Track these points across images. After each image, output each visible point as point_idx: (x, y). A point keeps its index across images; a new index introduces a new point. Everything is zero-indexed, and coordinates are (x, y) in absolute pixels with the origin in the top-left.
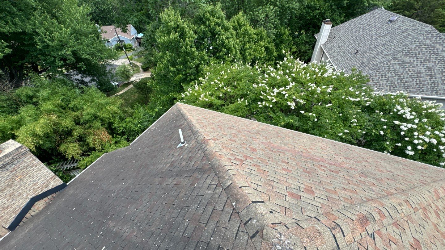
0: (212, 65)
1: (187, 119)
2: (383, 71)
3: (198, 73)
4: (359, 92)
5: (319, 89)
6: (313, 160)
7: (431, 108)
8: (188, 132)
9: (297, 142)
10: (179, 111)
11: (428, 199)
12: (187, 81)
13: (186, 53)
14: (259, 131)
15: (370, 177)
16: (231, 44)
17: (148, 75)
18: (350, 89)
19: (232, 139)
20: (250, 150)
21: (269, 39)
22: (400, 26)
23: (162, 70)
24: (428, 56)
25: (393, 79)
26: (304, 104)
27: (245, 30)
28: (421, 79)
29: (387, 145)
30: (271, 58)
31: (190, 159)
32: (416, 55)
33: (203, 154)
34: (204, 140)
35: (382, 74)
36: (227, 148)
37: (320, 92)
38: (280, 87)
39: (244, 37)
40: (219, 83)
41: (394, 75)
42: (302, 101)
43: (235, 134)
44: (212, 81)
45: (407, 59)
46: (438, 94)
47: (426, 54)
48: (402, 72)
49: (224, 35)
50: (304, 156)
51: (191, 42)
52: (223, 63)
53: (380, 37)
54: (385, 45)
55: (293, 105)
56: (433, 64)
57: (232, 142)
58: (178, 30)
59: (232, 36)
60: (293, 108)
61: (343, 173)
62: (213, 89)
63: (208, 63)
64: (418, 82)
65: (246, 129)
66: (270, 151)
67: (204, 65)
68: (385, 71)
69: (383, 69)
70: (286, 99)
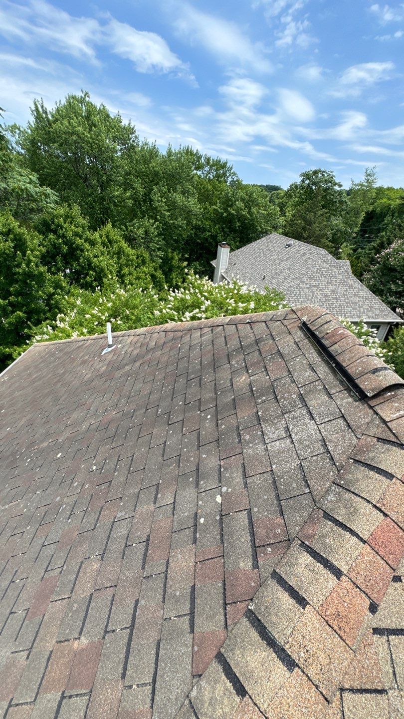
16: (104, 264)
21: (155, 264)
22: (298, 250)
24: (329, 279)
27: (120, 249)
28: (329, 302)
32: (319, 278)
35: (295, 299)
39: (119, 258)
41: (306, 300)
45: (313, 283)
47: (327, 277)
49: (89, 252)
53: (282, 261)
54: (289, 269)
56: (335, 287)
59: (103, 255)
64: (328, 306)
68: (297, 295)
69: (295, 293)
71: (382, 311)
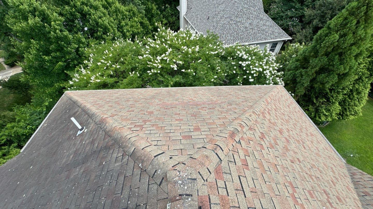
0: (93, 46)
1: (81, 105)
2: (227, 29)
3: (80, 57)
4: (216, 47)
5: (190, 50)
6: (197, 105)
7: (255, 49)
8: (84, 117)
9: (185, 95)
10: (70, 99)
11: (263, 106)
12: (70, 67)
13: (58, 39)
14: (154, 96)
15: (233, 104)
16: (106, 22)
17: (17, 70)
18: (210, 45)
19: (130, 109)
20: (148, 114)
21: (141, 15)
23: (33, 62)
24: (248, 16)
25: (233, 34)
26: (183, 64)
27: (116, 8)
28: (248, 32)
29: (238, 79)
30: (148, 31)
31: (93, 142)
32: (242, 16)
33: (104, 133)
34: (102, 120)
35: (227, 32)
36: (127, 119)
37: (191, 52)
38: (161, 55)
39: (117, 15)
40: (106, 62)
41: (234, 32)
42: (181, 62)
43: (133, 105)
44: (99, 62)
45: (238, 20)
46: (258, 40)
47: (247, 14)
48: (237, 29)
49: (95, 15)
50: (191, 105)
51: (59, 25)
52: (103, 42)
53: (219, 5)
54: (224, 10)
55: (175, 68)
56: (252, 21)
57: (130, 113)
58: (37, 13)
59: (105, 15)
60: (176, 69)
61: (218, 108)
62: (102, 69)
63: (88, 45)
64: (247, 34)
65: (142, 97)
66: (165, 109)
67: (85, 48)
69: (227, 28)
70: (168, 63)
71: (279, 34)
